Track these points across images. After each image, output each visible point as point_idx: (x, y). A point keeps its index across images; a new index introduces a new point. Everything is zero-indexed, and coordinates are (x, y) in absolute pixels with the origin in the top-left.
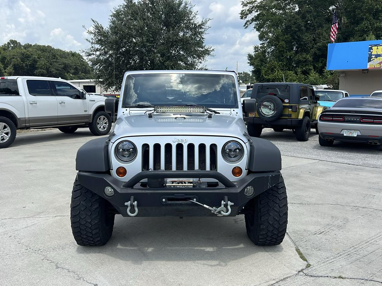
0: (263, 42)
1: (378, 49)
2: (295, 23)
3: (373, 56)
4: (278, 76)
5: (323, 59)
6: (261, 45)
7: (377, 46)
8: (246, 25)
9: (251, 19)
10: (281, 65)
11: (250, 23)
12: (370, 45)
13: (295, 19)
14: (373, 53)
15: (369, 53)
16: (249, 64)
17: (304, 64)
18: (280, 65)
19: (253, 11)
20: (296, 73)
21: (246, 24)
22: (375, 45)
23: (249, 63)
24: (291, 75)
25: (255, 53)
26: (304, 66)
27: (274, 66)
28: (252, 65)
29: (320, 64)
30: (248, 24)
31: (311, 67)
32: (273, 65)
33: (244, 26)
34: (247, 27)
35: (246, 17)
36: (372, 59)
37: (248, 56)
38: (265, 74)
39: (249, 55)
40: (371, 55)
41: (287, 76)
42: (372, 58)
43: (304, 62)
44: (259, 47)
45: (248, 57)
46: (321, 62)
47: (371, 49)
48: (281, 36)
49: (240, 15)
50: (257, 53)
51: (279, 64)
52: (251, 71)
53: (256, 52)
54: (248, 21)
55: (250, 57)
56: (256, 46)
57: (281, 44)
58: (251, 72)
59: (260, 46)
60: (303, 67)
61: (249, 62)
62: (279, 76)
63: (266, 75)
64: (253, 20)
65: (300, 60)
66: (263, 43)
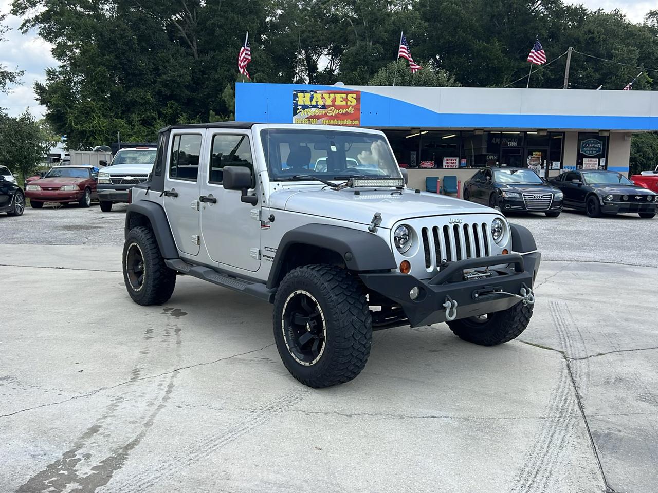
0: (65, 63)
1: (305, 97)
2: (122, 37)
3: (299, 107)
4: (100, 127)
5: (172, 102)
6: (61, 69)
7: (304, 93)
8: (25, 28)
9: (34, 17)
10: (103, 108)
11: (33, 25)
12: (295, 91)
13: (121, 30)
14: (299, 103)
15: (294, 102)
16: (38, 102)
17: (143, 108)
18: (100, 106)
19: (38, 4)
20: (130, 123)
21: (24, 25)
22: (302, 92)
23: (37, 99)
24: (122, 126)
25: (48, 82)
26: (143, 112)
27: (91, 108)
28: (44, 104)
29: (169, 110)
30: (28, 26)
31: (155, 115)
32: (88, 107)
33: (21, 28)
34: (26, 31)
35: (23, 13)
36: (298, 112)
37: (34, 86)
38: (74, 121)
39: (37, 84)
40: (296, 105)
41: (116, 128)
42: (298, 109)
43: (142, 105)
44: (56, 72)
45: (34, 88)
46: (171, 108)
47: (295, 96)
48: (99, 55)
49: (12, 7)
50: (53, 82)
51: (98, 106)
52: (44, 114)
53: (50, 80)
54: (27, 21)
55: (39, 88)
56: (50, 69)
57: (99, 71)
58: (44, 116)
59: (58, 70)
60: (141, 113)
61: (38, 97)
62: (102, 127)
63: (76, 124)
64: (37, 20)
65: (136, 101)
66: (64, 66)
